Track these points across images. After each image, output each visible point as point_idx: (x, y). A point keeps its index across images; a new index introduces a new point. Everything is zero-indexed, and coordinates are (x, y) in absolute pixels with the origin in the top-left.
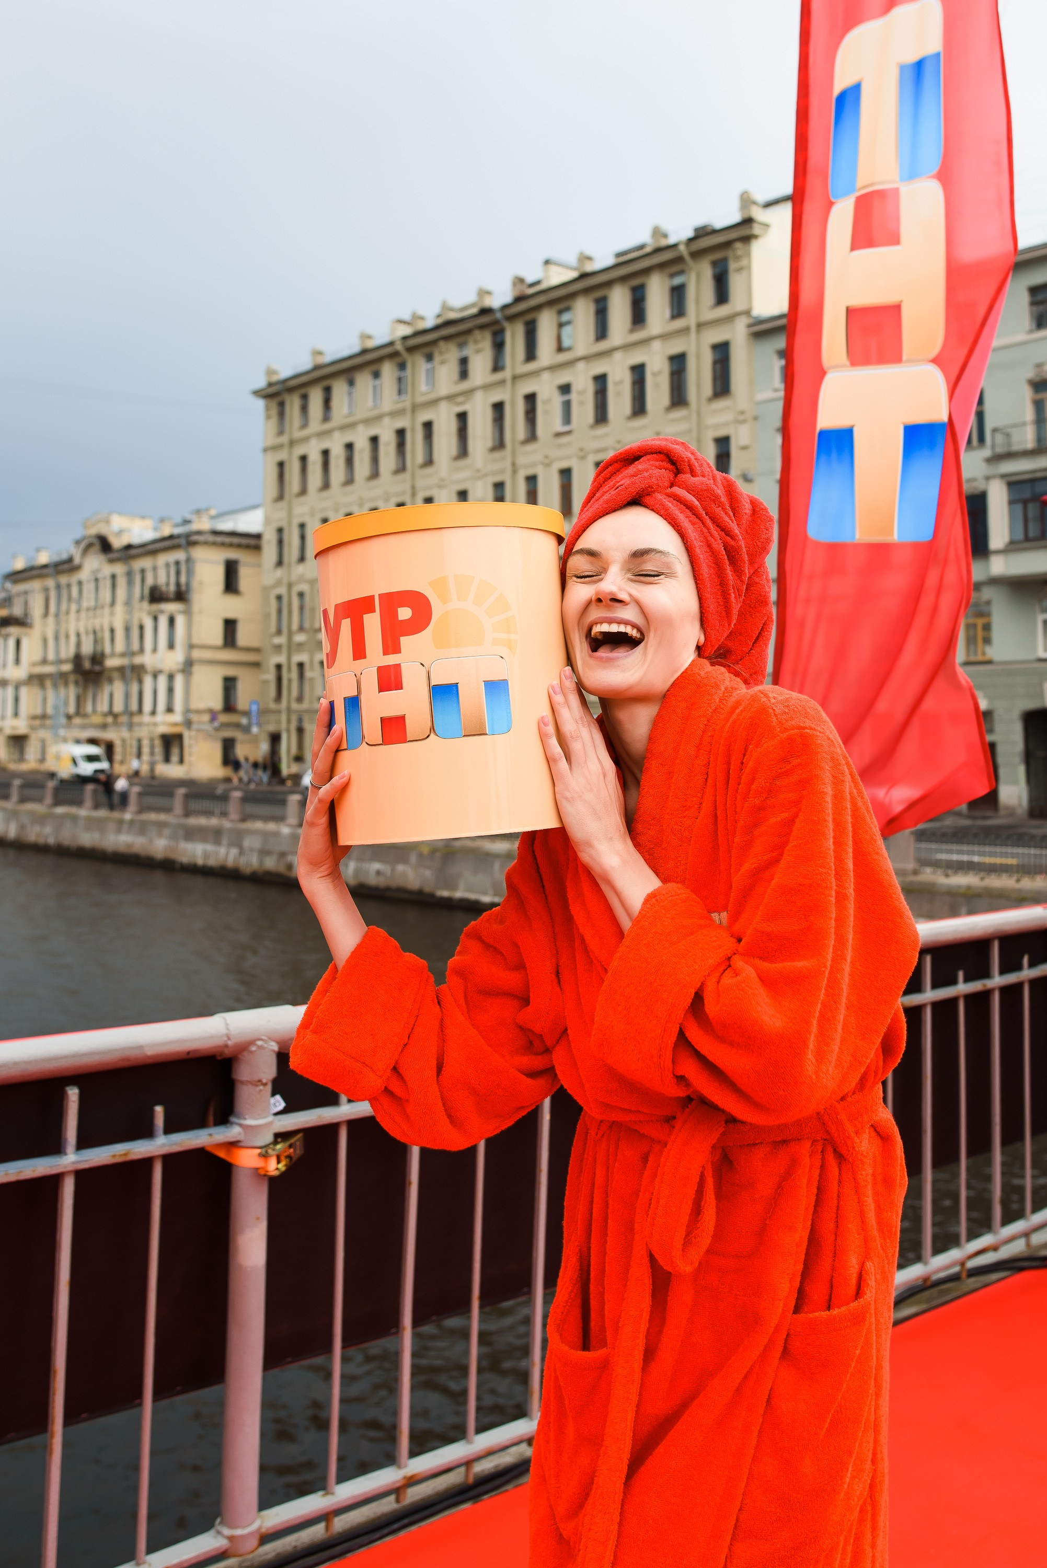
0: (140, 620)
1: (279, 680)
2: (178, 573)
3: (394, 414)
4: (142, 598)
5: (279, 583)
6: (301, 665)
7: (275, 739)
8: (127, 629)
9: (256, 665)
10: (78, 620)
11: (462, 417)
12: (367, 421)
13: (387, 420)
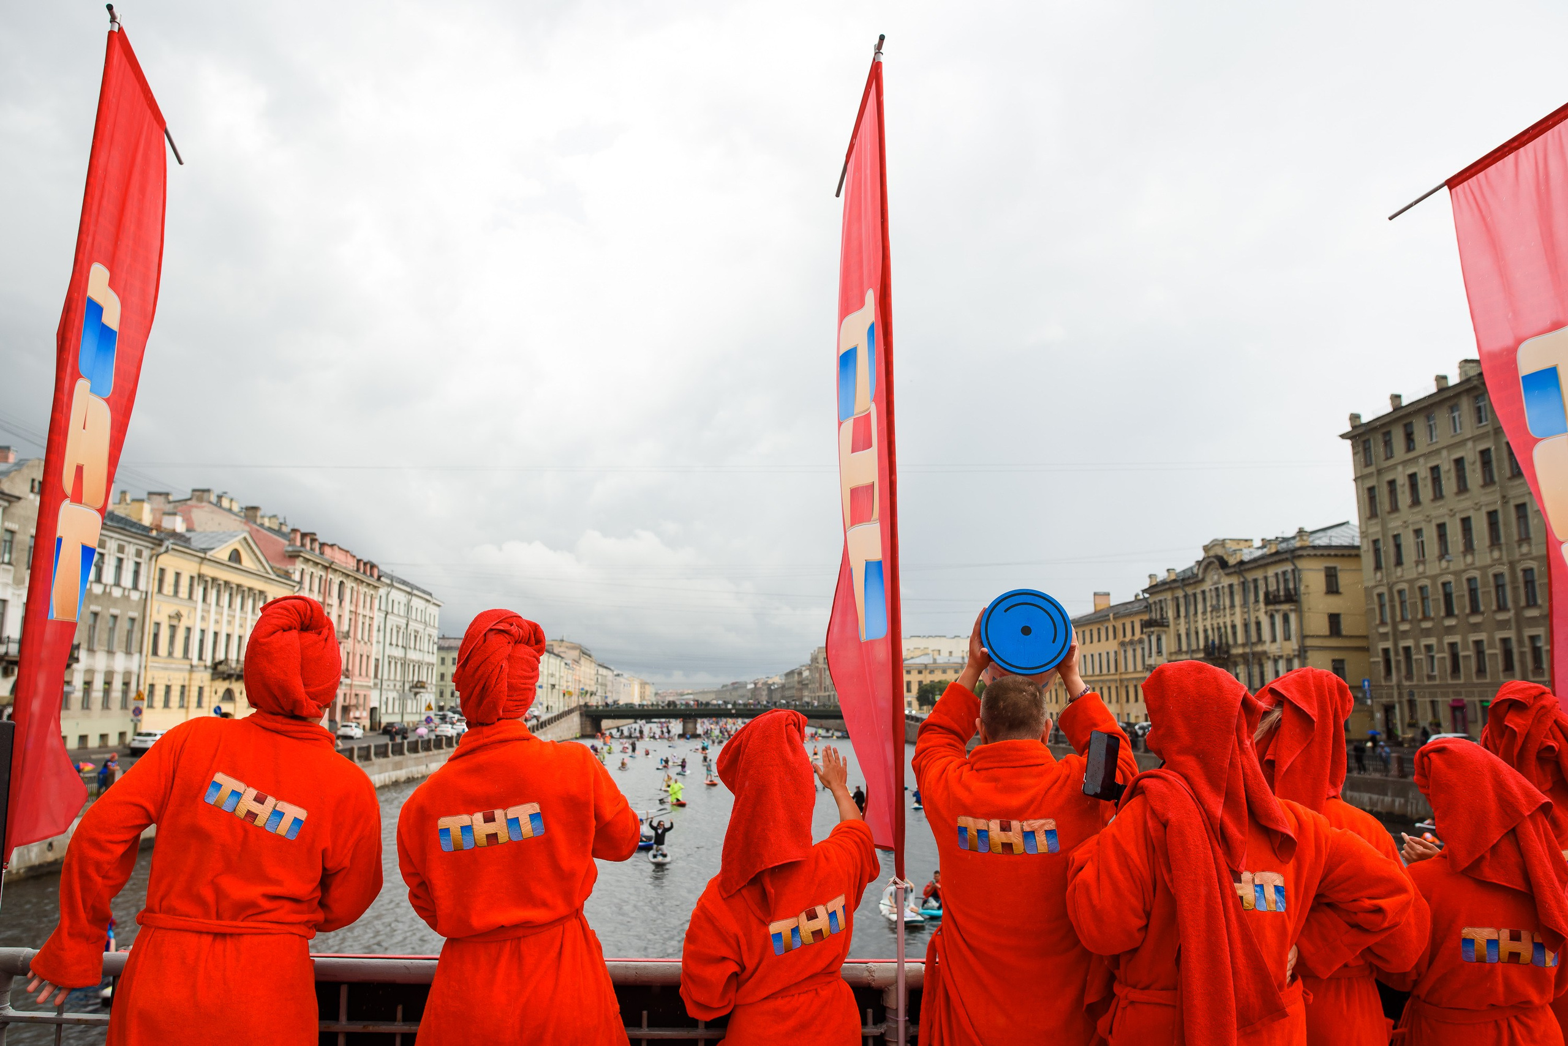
0: (1257, 617)
1: (1388, 662)
2: (1286, 581)
3: (1475, 439)
4: (1257, 601)
5: (1379, 584)
6: (1407, 649)
7: (1388, 709)
8: (1246, 626)
9: (1365, 649)
10: (1205, 620)
12: (1450, 447)
13: (1470, 444)
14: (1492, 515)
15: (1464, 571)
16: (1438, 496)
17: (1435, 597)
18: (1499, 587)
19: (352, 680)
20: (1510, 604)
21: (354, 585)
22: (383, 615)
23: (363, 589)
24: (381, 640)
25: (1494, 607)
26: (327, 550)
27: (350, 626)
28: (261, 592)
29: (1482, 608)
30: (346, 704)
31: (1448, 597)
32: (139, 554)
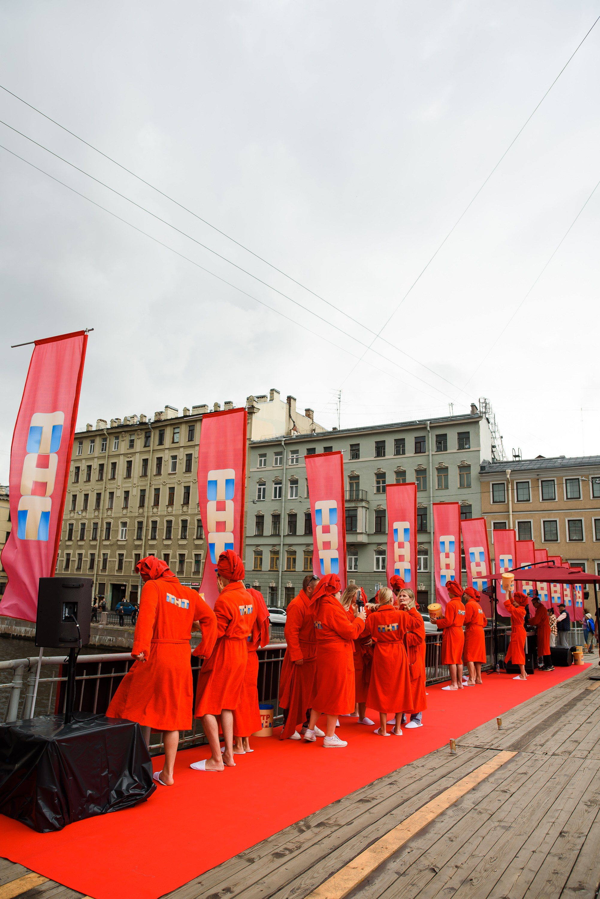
3: (98, 458)
11: (129, 463)
12: (86, 459)
13: (96, 460)
14: (99, 495)
15: (81, 519)
16: (76, 481)
17: (64, 530)
18: (95, 529)
20: (98, 538)
25: (91, 539)
29: (85, 538)
31: (71, 531)
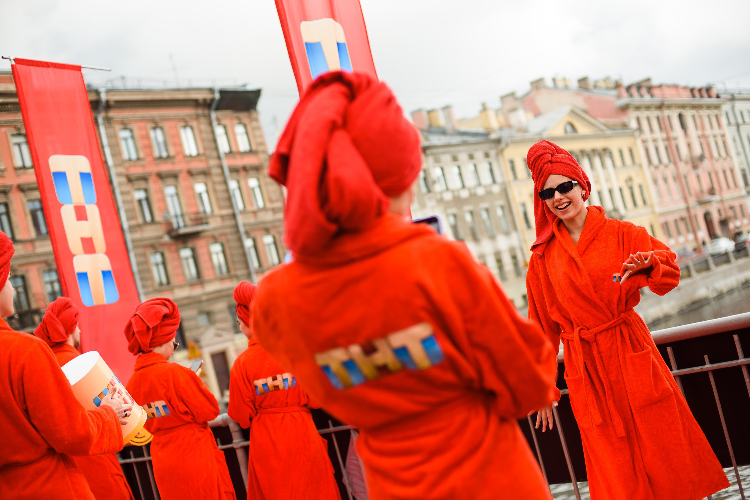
19: (721, 194)
21: (694, 112)
22: (734, 128)
23: (704, 113)
24: (741, 150)
26: (656, 92)
27: (702, 149)
28: (605, 150)
30: (723, 217)
32: (487, 155)
